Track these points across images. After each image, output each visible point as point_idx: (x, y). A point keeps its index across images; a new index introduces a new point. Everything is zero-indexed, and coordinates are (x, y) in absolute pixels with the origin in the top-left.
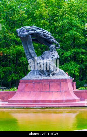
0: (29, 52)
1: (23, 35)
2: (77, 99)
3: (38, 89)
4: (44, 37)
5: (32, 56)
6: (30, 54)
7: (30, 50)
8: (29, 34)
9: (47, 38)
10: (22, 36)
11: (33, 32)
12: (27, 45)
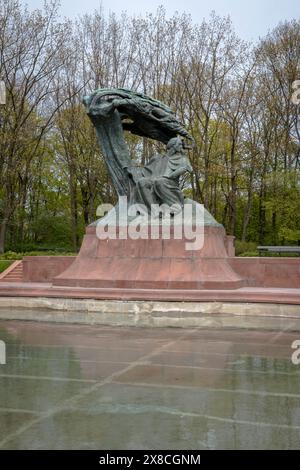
0: (115, 156)
1: (98, 110)
2: (238, 282)
3: (133, 250)
4: (153, 116)
5: (120, 166)
6: (116, 160)
7: (116, 151)
8: (114, 107)
9: (162, 120)
10: (95, 113)
11: (124, 101)
12: (109, 138)
